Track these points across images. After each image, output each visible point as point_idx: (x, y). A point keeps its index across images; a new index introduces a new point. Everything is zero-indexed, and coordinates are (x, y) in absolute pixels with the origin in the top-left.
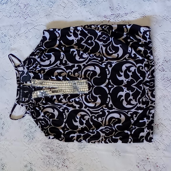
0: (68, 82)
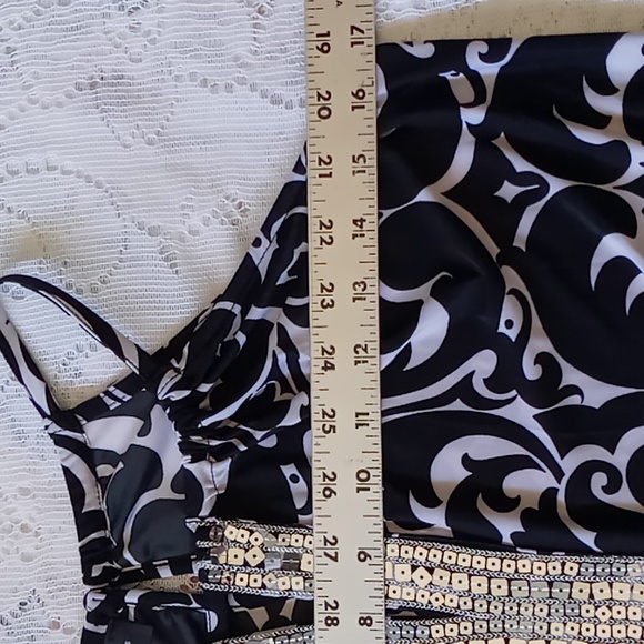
0: (572, 567)
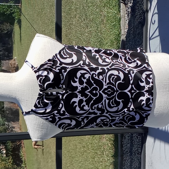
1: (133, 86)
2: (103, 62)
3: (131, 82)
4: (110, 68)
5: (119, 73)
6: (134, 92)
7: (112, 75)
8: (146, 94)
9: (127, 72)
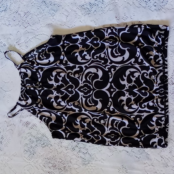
1: (112, 84)
2: (81, 60)
3: (111, 80)
4: (88, 66)
5: (97, 71)
6: (113, 91)
7: (90, 72)
8: (127, 93)
9: (107, 70)
